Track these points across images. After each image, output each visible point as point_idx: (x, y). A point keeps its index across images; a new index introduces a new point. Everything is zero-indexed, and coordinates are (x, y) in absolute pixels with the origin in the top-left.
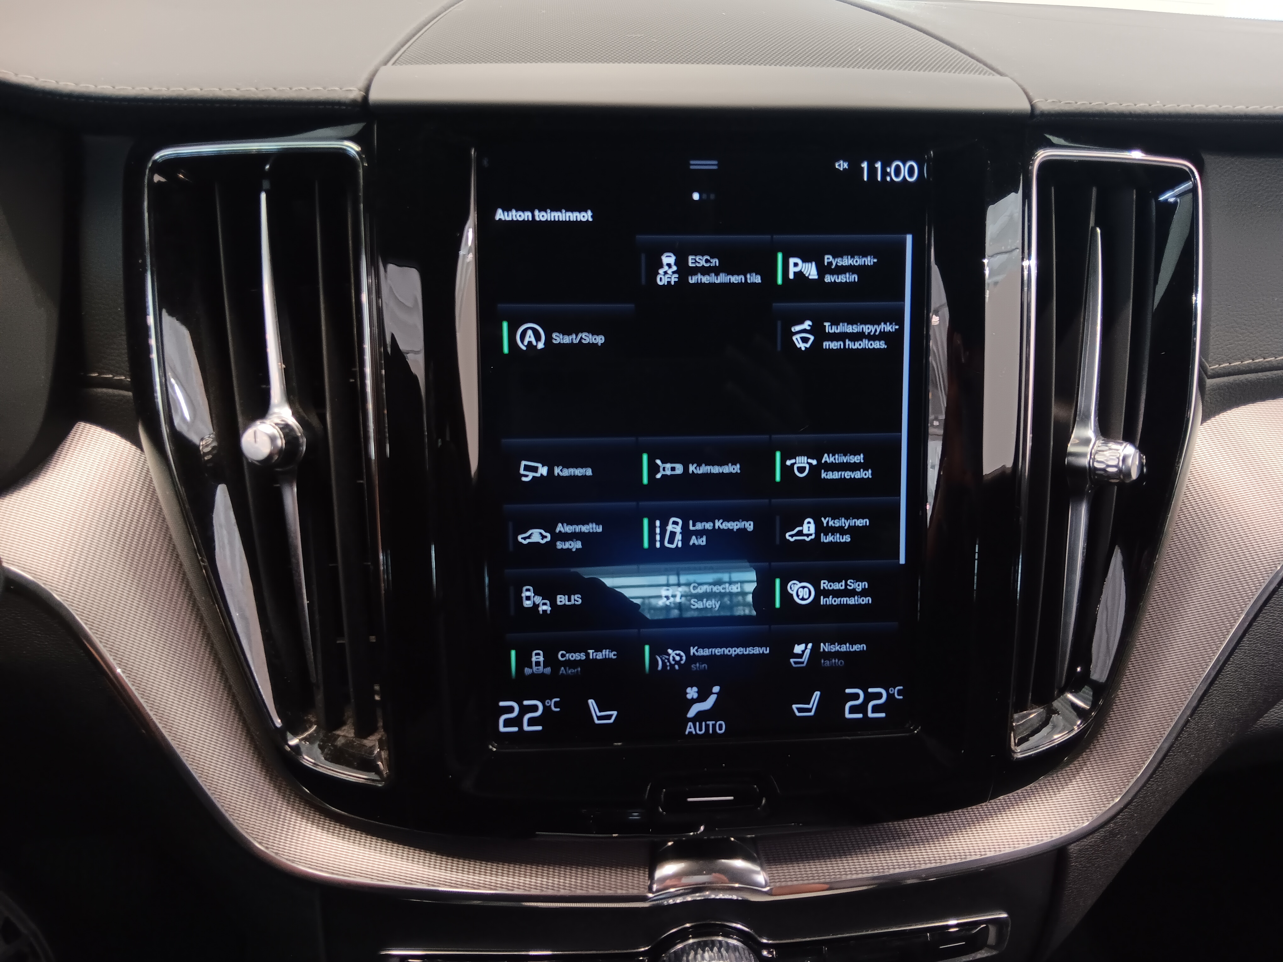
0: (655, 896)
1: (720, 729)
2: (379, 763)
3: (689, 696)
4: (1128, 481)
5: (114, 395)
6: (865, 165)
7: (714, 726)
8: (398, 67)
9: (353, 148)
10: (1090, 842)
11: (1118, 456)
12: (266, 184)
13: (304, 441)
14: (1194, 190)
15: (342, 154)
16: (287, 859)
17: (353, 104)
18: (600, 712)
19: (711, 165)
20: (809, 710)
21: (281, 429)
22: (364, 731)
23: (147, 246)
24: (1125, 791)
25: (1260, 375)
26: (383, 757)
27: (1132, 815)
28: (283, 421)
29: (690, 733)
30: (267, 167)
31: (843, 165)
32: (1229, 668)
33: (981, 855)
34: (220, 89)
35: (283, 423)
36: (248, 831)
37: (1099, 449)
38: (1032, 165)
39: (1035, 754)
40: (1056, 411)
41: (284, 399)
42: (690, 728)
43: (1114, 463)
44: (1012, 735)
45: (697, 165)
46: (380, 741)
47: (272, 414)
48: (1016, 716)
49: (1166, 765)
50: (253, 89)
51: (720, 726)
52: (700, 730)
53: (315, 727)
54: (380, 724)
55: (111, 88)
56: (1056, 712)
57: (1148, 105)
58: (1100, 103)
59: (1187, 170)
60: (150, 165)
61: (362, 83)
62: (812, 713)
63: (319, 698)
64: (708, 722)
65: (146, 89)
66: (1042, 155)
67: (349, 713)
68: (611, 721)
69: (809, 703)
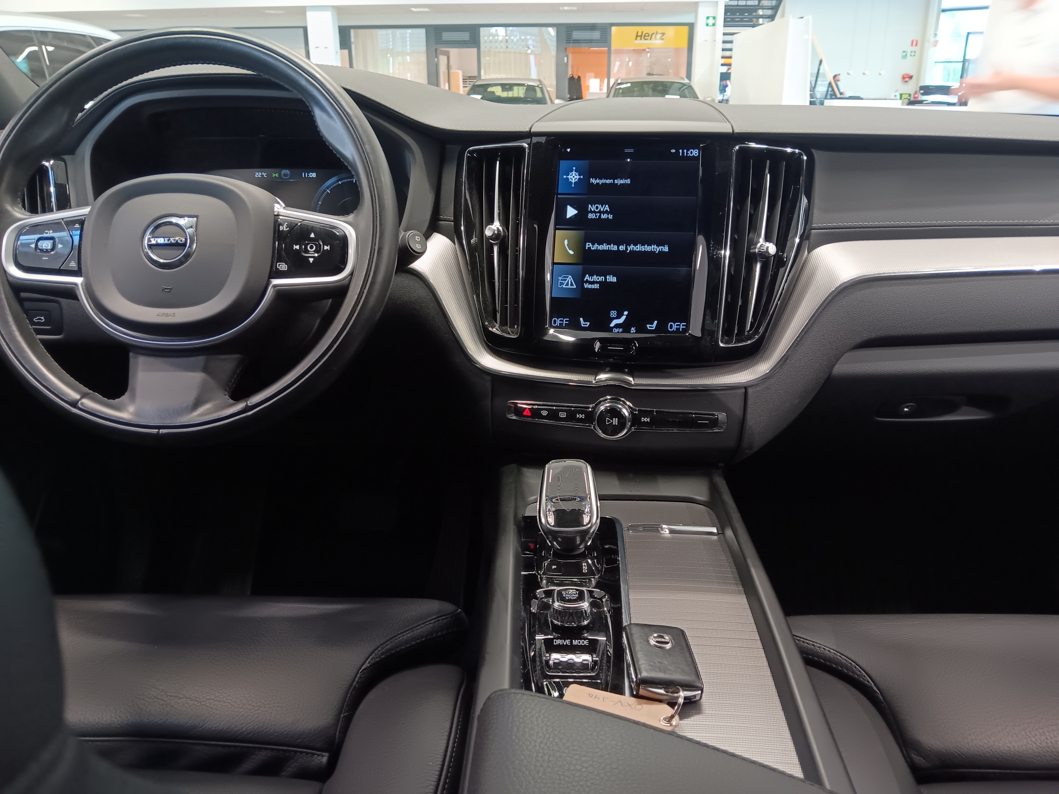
3: (613, 316)
4: (772, 256)
5: (448, 224)
6: (681, 151)
8: (541, 123)
9: (526, 146)
11: (765, 247)
12: (499, 159)
13: (503, 234)
15: (522, 147)
17: (527, 133)
18: (584, 322)
19: (631, 151)
20: (653, 327)
21: (496, 228)
23: (464, 176)
28: (497, 226)
30: (500, 152)
31: (673, 151)
34: (490, 129)
38: (733, 149)
41: (498, 220)
43: (769, 250)
45: (627, 151)
47: (494, 223)
50: (499, 129)
57: (776, 130)
59: (801, 154)
60: (467, 151)
61: (529, 126)
62: (654, 328)
66: (738, 146)
67: (509, 323)
68: (587, 326)
69: (653, 325)
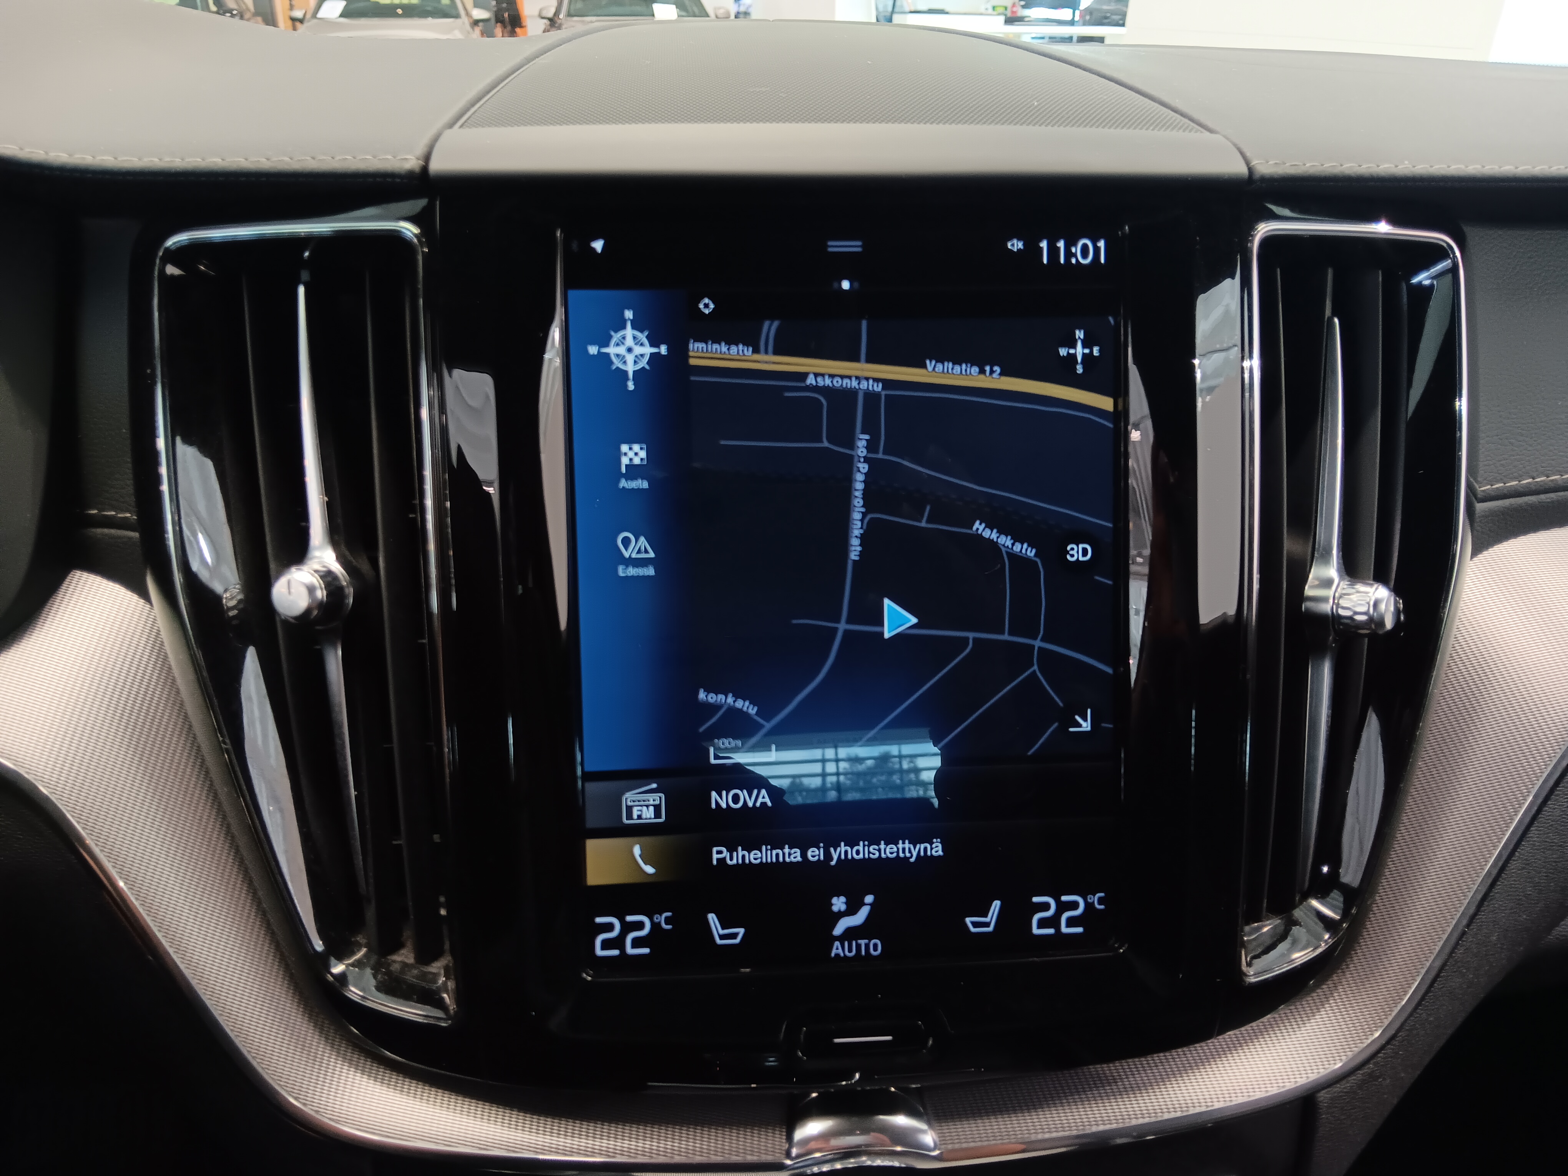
0: (795, 1163)
1: (875, 949)
2: (445, 996)
3: (835, 909)
4: (1381, 632)
5: (119, 537)
6: (1044, 244)
7: (867, 946)
8: (466, 131)
9: (409, 230)
10: (1344, 1088)
11: (1368, 600)
12: (305, 275)
13: (350, 591)
14: (1454, 270)
15: (395, 237)
16: (330, 1119)
17: (410, 175)
18: (723, 928)
19: (854, 246)
20: (987, 925)
21: (321, 577)
22: (425, 956)
23: (157, 352)
24: (1386, 1022)
25: (1543, 497)
26: (450, 988)
27: (1397, 1053)
28: (324, 567)
29: (837, 955)
30: (307, 254)
31: (1017, 245)
32: (1513, 865)
33: (1207, 1106)
34: (246, 159)
35: (324, 569)
36: (282, 1083)
37: (1344, 592)
38: (1252, 242)
39: (1272, 977)
40: (1289, 545)
41: (327, 540)
42: (837, 949)
43: (1363, 609)
44: (1243, 953)
45: (836, 246)
46: (447, 969)
47: (311, 559)
48: (1247, 929)
49: (1438, 989)
50: (287, 159)
51: (875, 946)
52: (850, 951)
53: (364, 951)
54: (447, 946)
55: (113, 159)
56: (1296, 923)
57: (1393, 166)
58: (1334, 164)
59: (1445, 245)
60: (161, 254)
61: (420, 149)
62: (991, 929)
63: (370, 914)
64: (859, 941)
65: (156, 160)
66: (1263, 229)
67: (408, 934)
68: (737, 941)
69: (986, 916)
